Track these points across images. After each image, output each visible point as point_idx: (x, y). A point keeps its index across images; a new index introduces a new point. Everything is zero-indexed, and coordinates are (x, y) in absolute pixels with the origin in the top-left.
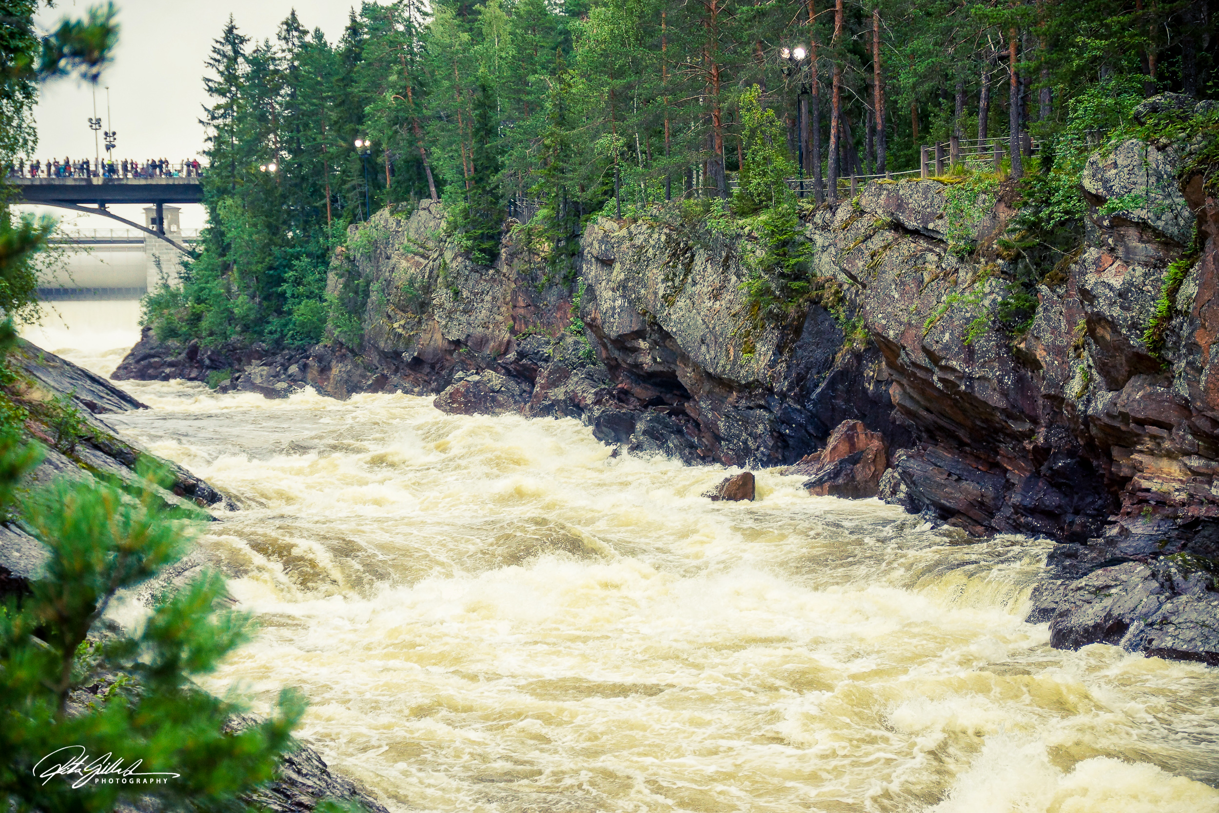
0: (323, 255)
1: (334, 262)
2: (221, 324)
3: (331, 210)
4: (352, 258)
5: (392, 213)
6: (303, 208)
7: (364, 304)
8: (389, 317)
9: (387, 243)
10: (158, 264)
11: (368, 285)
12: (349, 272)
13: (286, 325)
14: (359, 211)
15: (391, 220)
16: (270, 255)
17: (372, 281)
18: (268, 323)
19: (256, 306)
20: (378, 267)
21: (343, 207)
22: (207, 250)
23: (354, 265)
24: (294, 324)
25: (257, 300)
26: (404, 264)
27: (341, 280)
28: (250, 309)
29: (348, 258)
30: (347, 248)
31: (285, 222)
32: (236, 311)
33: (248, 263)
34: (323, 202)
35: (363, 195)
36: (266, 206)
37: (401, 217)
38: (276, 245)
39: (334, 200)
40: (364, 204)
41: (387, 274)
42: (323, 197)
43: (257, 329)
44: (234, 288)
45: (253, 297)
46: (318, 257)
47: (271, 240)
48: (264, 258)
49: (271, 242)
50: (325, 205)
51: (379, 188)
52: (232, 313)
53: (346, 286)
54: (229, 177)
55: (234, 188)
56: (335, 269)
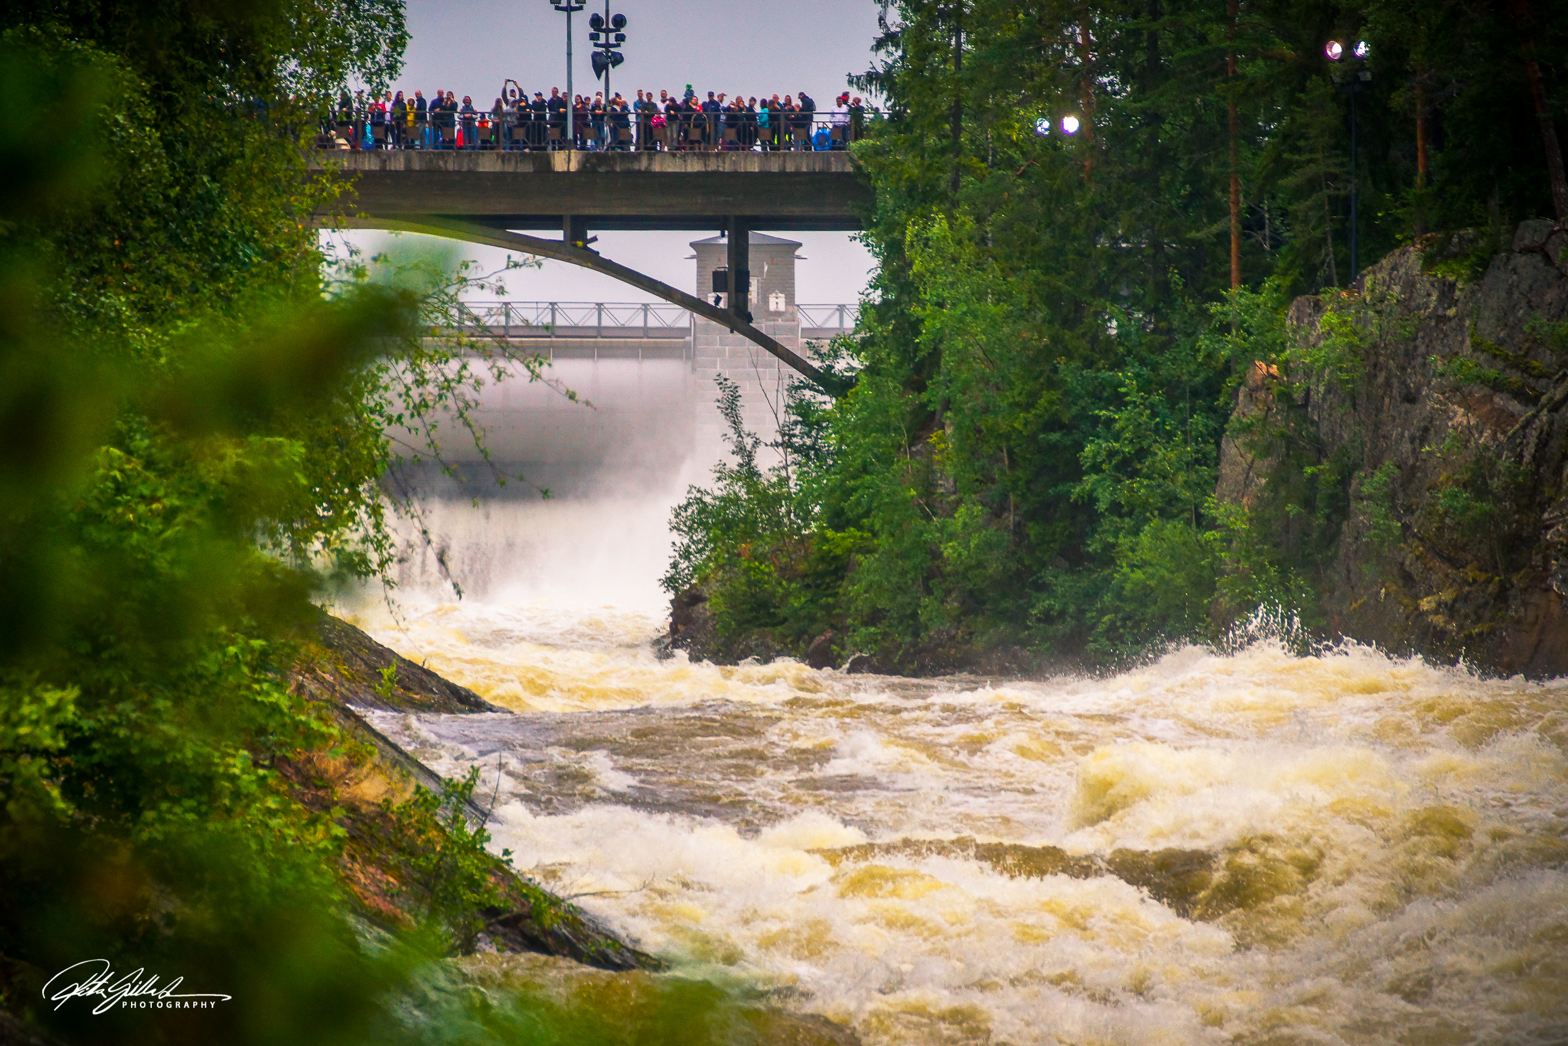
0: (1212, 389)
1: (1244, 412)
2: (900, 589)
3: (1242, 254)
4: (1298, 396)
5: (1429, 262)
6: (1157, 246)
7: (1331, 537)
8: (1407, 578)
9: (1409, 355)
10: (731, 408)
11: (1345, 480)
12: (1290, 441)
13: (1092, 595)
14: (1328, 253)
15: (1423, 284)
16: (1051, 385)
17: (1356, 467)
18: (1042, 587)
19: (1007, 537)
20: (1377, 426)
21: (1277, 243)
22: (871, 370)
23: (1305, 419)
24: (1119, 595)
25: (1011, 518)
26: (1460, 416)
27: (1263, 464)
28: (989, 545)
29: (1286, 397)
30: (1286, 368)
31: (1102, 289)
32: (948, 550)
33: (986, 410)
34: (1215, 228)
35: (1341, 205)
36: (1046, 239)
37: (1457, 275)
38: (1069, 355)
39: (1252, 223)
40: (1341, 236)
41: (1406, 447)
42: (1217, 212)
43: (1007, 604)
44: (944, 485)
45: (998, 511)
46: (1195, 394)
47: (1055, 340)
48: (1034, 396)
49: (1057, 347)
50: (1223, 238)
51: (1392, 187)
52: (936, 555)
53: (1278, 480)
54: (943, 151)
55: (955, 184)
56: (1247, 429)
